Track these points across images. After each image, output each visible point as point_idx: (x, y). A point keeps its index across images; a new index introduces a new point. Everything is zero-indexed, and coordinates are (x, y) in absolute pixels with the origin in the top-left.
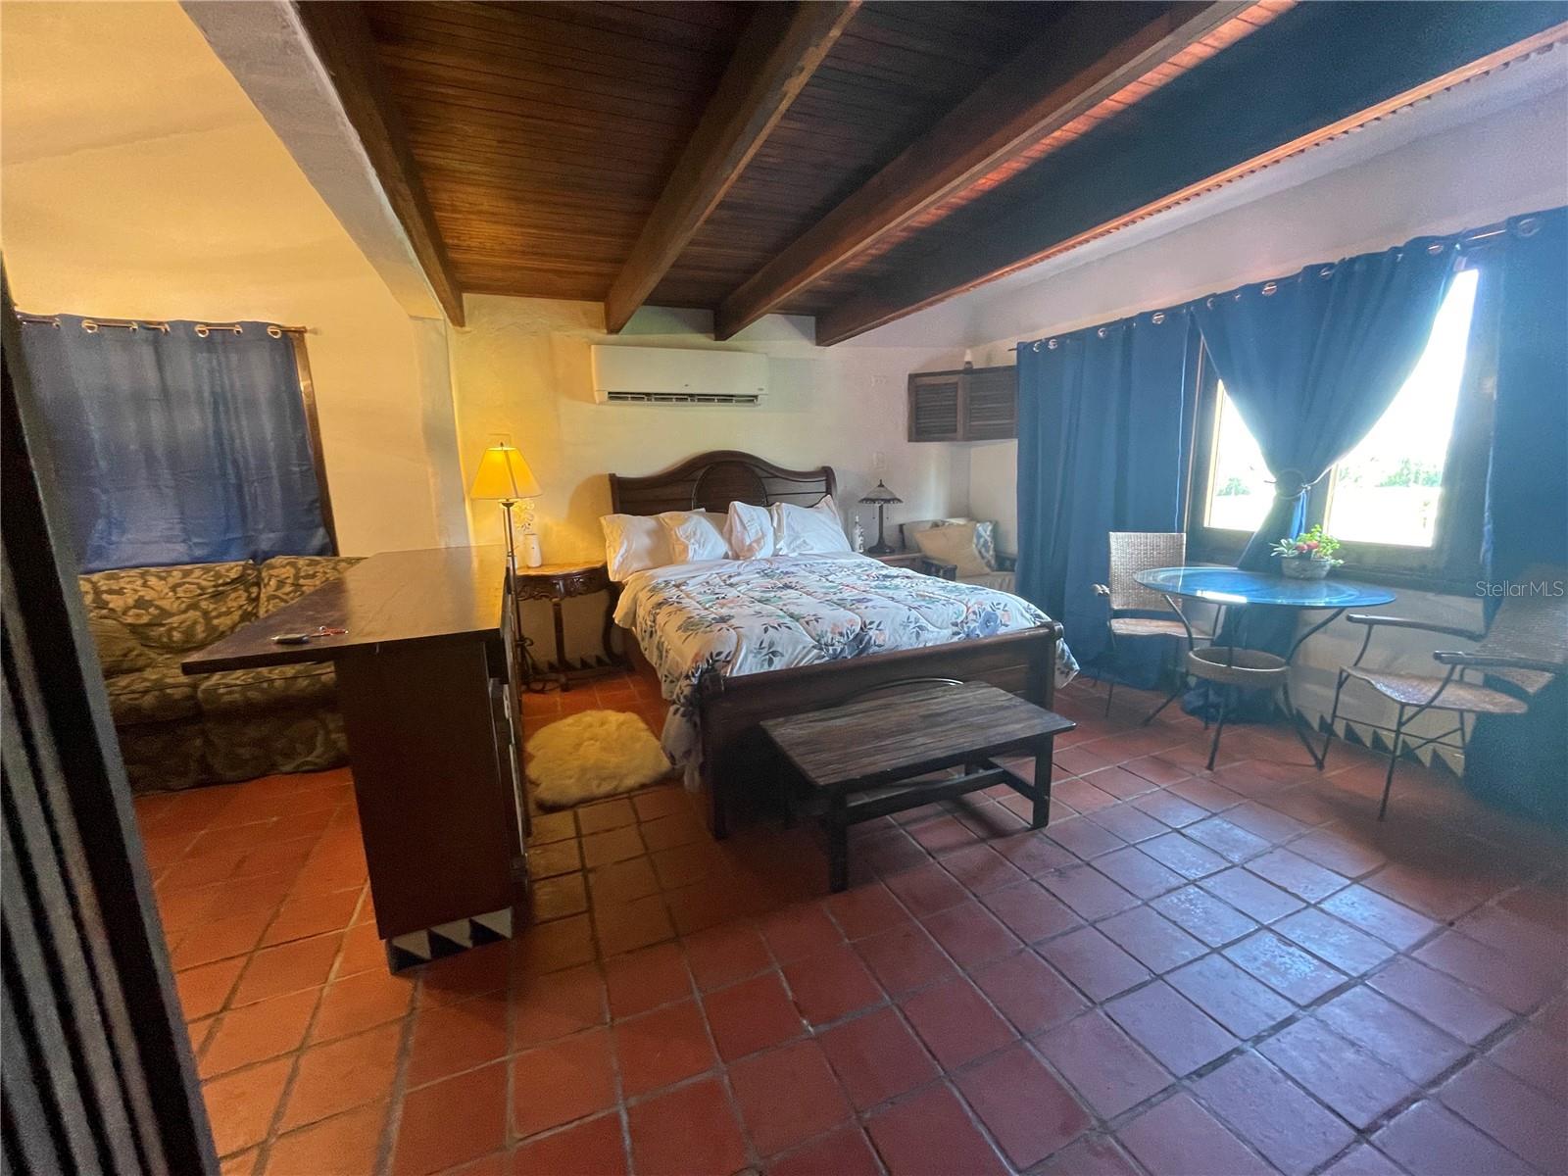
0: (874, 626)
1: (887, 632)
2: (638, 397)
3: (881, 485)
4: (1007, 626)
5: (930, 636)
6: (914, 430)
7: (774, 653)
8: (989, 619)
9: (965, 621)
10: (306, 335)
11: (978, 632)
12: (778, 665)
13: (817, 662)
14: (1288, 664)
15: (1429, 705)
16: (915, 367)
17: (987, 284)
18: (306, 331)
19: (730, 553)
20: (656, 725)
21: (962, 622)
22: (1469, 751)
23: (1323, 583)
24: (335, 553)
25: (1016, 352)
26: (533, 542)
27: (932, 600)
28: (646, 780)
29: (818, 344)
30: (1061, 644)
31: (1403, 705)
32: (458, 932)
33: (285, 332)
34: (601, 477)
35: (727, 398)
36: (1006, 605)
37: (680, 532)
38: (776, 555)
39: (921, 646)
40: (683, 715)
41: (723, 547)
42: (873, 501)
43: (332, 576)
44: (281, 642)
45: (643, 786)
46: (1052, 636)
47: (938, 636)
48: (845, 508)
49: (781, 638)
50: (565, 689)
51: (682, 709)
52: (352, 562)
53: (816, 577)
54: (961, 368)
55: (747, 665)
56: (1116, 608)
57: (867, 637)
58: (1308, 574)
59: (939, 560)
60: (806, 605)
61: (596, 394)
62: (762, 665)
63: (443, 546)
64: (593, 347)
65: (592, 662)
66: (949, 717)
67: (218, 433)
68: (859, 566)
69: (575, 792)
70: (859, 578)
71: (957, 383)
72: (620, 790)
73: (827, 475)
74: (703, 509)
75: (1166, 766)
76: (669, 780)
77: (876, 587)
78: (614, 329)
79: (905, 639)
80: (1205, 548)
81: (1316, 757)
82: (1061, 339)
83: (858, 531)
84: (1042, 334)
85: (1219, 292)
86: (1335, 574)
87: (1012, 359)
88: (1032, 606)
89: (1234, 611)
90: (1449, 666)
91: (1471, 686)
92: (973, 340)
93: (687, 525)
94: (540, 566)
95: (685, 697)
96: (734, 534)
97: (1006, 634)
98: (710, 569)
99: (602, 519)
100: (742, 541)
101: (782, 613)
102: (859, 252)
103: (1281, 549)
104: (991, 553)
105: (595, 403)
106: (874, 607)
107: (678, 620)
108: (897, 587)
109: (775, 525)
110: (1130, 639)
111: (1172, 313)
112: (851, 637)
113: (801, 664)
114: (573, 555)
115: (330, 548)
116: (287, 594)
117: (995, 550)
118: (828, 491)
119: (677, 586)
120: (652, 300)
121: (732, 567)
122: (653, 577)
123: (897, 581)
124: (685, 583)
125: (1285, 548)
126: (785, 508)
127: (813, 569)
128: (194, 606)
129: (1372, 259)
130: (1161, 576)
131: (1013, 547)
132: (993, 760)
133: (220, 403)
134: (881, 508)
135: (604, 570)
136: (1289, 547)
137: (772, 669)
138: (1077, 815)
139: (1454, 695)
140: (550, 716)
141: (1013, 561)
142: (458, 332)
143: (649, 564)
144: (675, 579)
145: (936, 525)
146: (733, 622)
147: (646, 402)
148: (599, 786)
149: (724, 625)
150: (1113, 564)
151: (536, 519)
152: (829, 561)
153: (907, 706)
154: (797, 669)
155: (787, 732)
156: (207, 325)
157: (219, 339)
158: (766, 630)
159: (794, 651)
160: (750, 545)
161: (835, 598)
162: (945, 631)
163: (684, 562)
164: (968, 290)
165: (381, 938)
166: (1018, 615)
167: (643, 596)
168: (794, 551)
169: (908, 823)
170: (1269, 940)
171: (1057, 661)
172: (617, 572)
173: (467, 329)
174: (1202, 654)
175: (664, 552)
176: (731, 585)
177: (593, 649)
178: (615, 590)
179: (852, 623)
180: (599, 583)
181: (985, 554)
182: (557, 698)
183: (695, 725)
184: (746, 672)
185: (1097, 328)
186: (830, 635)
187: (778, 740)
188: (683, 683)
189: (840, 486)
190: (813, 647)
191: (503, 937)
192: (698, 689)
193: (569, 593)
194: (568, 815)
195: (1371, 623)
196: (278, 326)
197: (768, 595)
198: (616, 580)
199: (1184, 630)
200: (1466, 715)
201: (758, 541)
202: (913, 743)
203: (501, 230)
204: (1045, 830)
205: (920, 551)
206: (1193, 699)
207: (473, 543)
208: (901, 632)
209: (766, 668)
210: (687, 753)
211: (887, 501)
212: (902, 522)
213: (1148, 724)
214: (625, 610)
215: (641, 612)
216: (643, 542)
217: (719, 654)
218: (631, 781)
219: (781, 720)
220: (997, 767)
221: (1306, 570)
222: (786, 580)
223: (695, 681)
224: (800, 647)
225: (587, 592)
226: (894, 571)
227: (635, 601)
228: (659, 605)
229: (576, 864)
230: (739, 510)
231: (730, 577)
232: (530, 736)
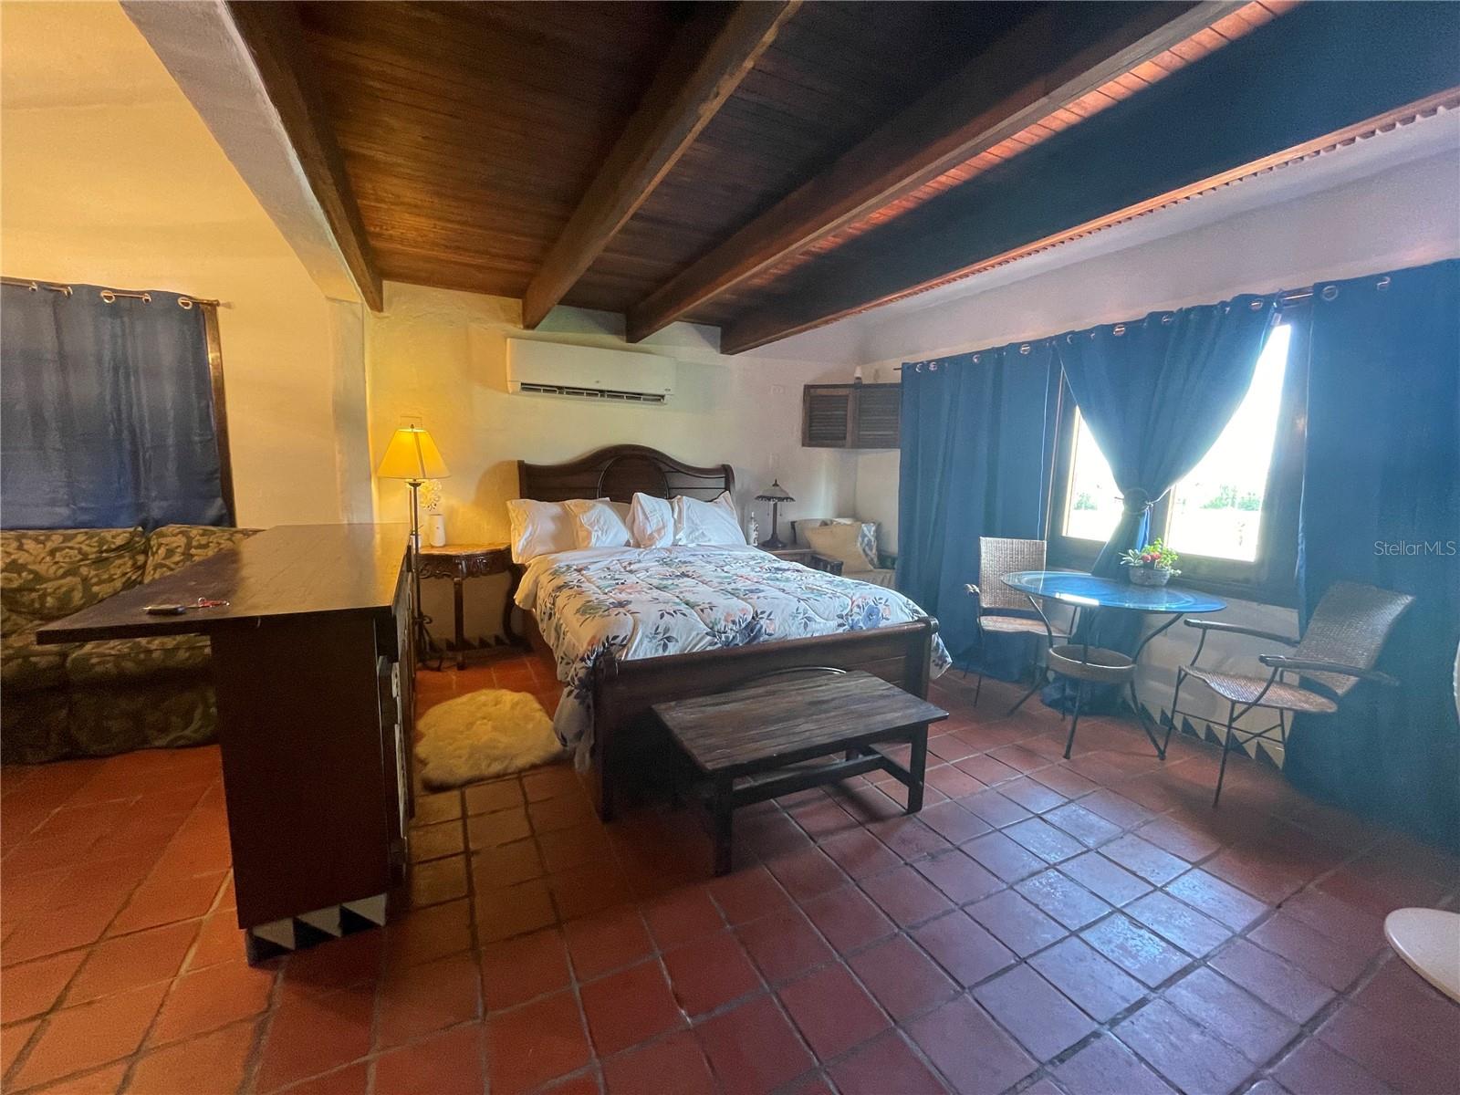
0: (765, 616)
1: (777, 622)
2: (550, 389)
3: (776, 485)
4: (888, 619)
5: (817, 627)
6: (808, 435)
7: (669, 639)
8: (871, 613)
9: (850, 614)
10: (219, 309)
11: (861, 624)
12: (673, 650)
13: (709, 648)
14: (1134, 662)
15: (1256, 703)
16: (809, 380)
17: (877, 308)
18: (218, 304)
19: (631, 541)
20: (550, 707)
21: (847, 615)
22: (1290, 744)
23: (1165, 590)
24: (232, 523)
25: (900, 372)
26: (439, 522)
27: (821, 593)
28: (537, 761)
29: (722, 353)
30: (936, 639)
31: (1234, 703)
32: (326, 920)
33: (197, 304)
34: (510, 463)
35: (635, 396)
36: (887, 601)
37: (585, 519)
38: (675, 544)
39: (809, 635)
40: (576, 697)
41: (625, 535)
42: (769, 499)
43: (226, 545)
44: (151, 613)
45: (534, 767)
46: (928, 630)
47: (824, 627)
48: (742, 504)
49: (676, 625)
50: (461, 667)
51: (576, 692)
52: (247, 533)
53: (712, 567)
54: (852, 382)
55: (641, 649)
56: (985, 606)
57: (758, 626)
58: (1152, 582)
59: (824, 555)
60: (703, 594)
61: (509, 384)
62: (657, 650)
63: (346, 522)
64: (508, 340)
65: (492, 642)
66: (833, 704)
67: (116, 397)
68: (753, 558)
69: (463, 771)
70: (753, 570)
71: (847, 396)
72: (512, 769)
73: (726, 473)
74: (608, 499)
75: (1028, 755)
76: (559, 762)
77: (768, 579)
78: (530, 325)
79: (793, 629)
80: (1063, 555)
81: (1159, 749)
82: (940, 362)
83: (753, 526)
84: (923, 357)
85: (1077, 330)
86: (1174, 583)
87: (896, 377)
88: (910, 602)
89: (1087, 613)
90: (1273, 668)
91: (1290, 686)
92: (864, 357)
93: (592, 511)
94: (445, 546)
95: (580, 680)
96: (637, 522)
97: (886, 627)
98: (611, 555)
99: (508, 503)
100: (644, 531)
101: (678, 600)
102: (763, 270)
103: (1129, 558)
104: (874, 551)
105: (508, 392)
106: (765, 598)
107: (578, 603)
108: (788, 580)
109: (676, 516)
110: (996, 636)
111: (1037, 345)
112: (743, 626)
113: (694, 651)
114: (477, 536)
115: (227, 518)
116: (177, 563)
117: (879, 550)
118: (727, 488)
119: (579, 571)
120: (568, 301)
121: (633, 554)
122: (555, 561)
123: (788, 574)
124: (586, 568)
125: (1131, 557)
126: (686, 500)
127: (709, 559)
128: (72, 572)
129: (1205, 311)
130: (1026, 578)
131: (893, 546)
132: (875, 746)
133: (121, 369)
134: (775, 505)
135: (508, 550)
136: (1135, 556)
137: (666, 654)
138: (948, 800)
139: (1279, 695)
140: (445, 694)
141: (894, 560)
142: (376, 317)
143: (552, 548)
144: (576, 564)
145: (824, 524)
146: (630, 607)
147: (557, 395)
148: (489, 766)
149: (621, 610)
150: (982, 566)
151: (443, 500)
152: (726, 553)
153: (795, 692)
154: (691, 655)
155: (678, 716)
156: (114, 291)
157: (126, 306)
158: (662, 616)
159: (688, 638)
160: (651, 534)
161: (729, 588)
162: (831, 622)
163: (587, 548)
164: (860, 312)
165: (241, 927)
166: (898, 610)
167: (544, 579)
168: (693, 542)
169: (791, 807)
170: (1121, 921)
171: (933, 654)
172: (519, 555)
173: (385, 314)
174: (1060, 651)
175: (567, 537)
176: (631, 572)
177: (494, 628)
178: (518, 572)
179: (744, 611)
180: (501, 564)
181: (869, 552)
182: (453, 676)
183: (589, 707)
184: (640, 656)
185: (972, 354)
186: (723, 623)
187: (669, 724)
188: (579, 665)
189: (738, 484)
190: (707, 634)
191: (378, 926)
192: (593, 671)
193: (470, 573)
194: (456, 793)
195: (1205, 627)
196: (190, 298)
197: (665, 582)
198: (519, 562)
199: (1045, 629)
200: (1285, 712)
201: (659, 531)
202: (798, 730)
203: (424, 223)
204: (919, 815)
205: (810, 547)
206: (1052, 692)
207: (376, 521)
208: (790, 622)
209: (660, 653)
210: (579, 736)
211: (781, 499)
212: (794, 519)
213: (1012, 714)
214: (526, 592)
215: (541, 594)
216: (550, 527)
217: (615, 638)
218: (521, 762)
219: (673, 704)
220: (877, 753)
221: (1149, 578)
222: (683, 569)
223: (590, 664)
224: (694, 633)
225: (489, 573)
226: (785, 564)
227: (536, 583)
228: (559, 588)
229: (461, 847)
230: (642, 502)
231: (630, 564)
232: (421, 715)
